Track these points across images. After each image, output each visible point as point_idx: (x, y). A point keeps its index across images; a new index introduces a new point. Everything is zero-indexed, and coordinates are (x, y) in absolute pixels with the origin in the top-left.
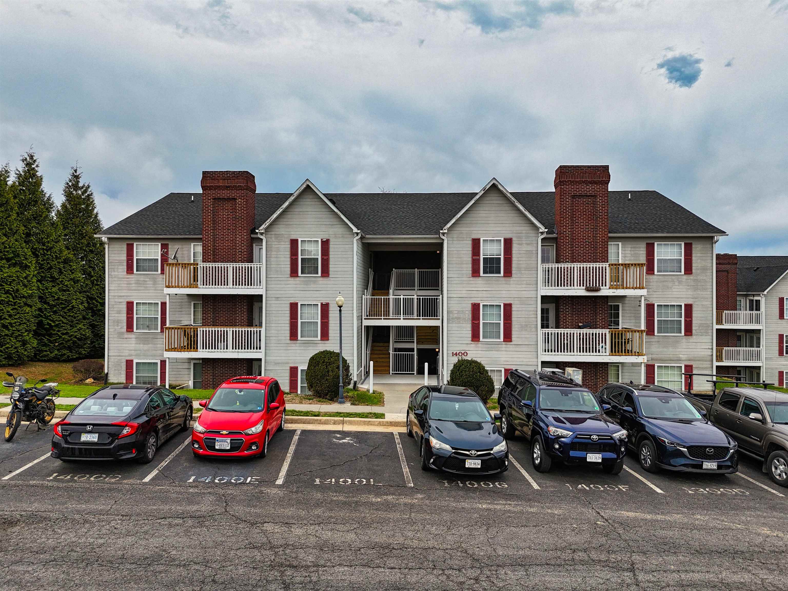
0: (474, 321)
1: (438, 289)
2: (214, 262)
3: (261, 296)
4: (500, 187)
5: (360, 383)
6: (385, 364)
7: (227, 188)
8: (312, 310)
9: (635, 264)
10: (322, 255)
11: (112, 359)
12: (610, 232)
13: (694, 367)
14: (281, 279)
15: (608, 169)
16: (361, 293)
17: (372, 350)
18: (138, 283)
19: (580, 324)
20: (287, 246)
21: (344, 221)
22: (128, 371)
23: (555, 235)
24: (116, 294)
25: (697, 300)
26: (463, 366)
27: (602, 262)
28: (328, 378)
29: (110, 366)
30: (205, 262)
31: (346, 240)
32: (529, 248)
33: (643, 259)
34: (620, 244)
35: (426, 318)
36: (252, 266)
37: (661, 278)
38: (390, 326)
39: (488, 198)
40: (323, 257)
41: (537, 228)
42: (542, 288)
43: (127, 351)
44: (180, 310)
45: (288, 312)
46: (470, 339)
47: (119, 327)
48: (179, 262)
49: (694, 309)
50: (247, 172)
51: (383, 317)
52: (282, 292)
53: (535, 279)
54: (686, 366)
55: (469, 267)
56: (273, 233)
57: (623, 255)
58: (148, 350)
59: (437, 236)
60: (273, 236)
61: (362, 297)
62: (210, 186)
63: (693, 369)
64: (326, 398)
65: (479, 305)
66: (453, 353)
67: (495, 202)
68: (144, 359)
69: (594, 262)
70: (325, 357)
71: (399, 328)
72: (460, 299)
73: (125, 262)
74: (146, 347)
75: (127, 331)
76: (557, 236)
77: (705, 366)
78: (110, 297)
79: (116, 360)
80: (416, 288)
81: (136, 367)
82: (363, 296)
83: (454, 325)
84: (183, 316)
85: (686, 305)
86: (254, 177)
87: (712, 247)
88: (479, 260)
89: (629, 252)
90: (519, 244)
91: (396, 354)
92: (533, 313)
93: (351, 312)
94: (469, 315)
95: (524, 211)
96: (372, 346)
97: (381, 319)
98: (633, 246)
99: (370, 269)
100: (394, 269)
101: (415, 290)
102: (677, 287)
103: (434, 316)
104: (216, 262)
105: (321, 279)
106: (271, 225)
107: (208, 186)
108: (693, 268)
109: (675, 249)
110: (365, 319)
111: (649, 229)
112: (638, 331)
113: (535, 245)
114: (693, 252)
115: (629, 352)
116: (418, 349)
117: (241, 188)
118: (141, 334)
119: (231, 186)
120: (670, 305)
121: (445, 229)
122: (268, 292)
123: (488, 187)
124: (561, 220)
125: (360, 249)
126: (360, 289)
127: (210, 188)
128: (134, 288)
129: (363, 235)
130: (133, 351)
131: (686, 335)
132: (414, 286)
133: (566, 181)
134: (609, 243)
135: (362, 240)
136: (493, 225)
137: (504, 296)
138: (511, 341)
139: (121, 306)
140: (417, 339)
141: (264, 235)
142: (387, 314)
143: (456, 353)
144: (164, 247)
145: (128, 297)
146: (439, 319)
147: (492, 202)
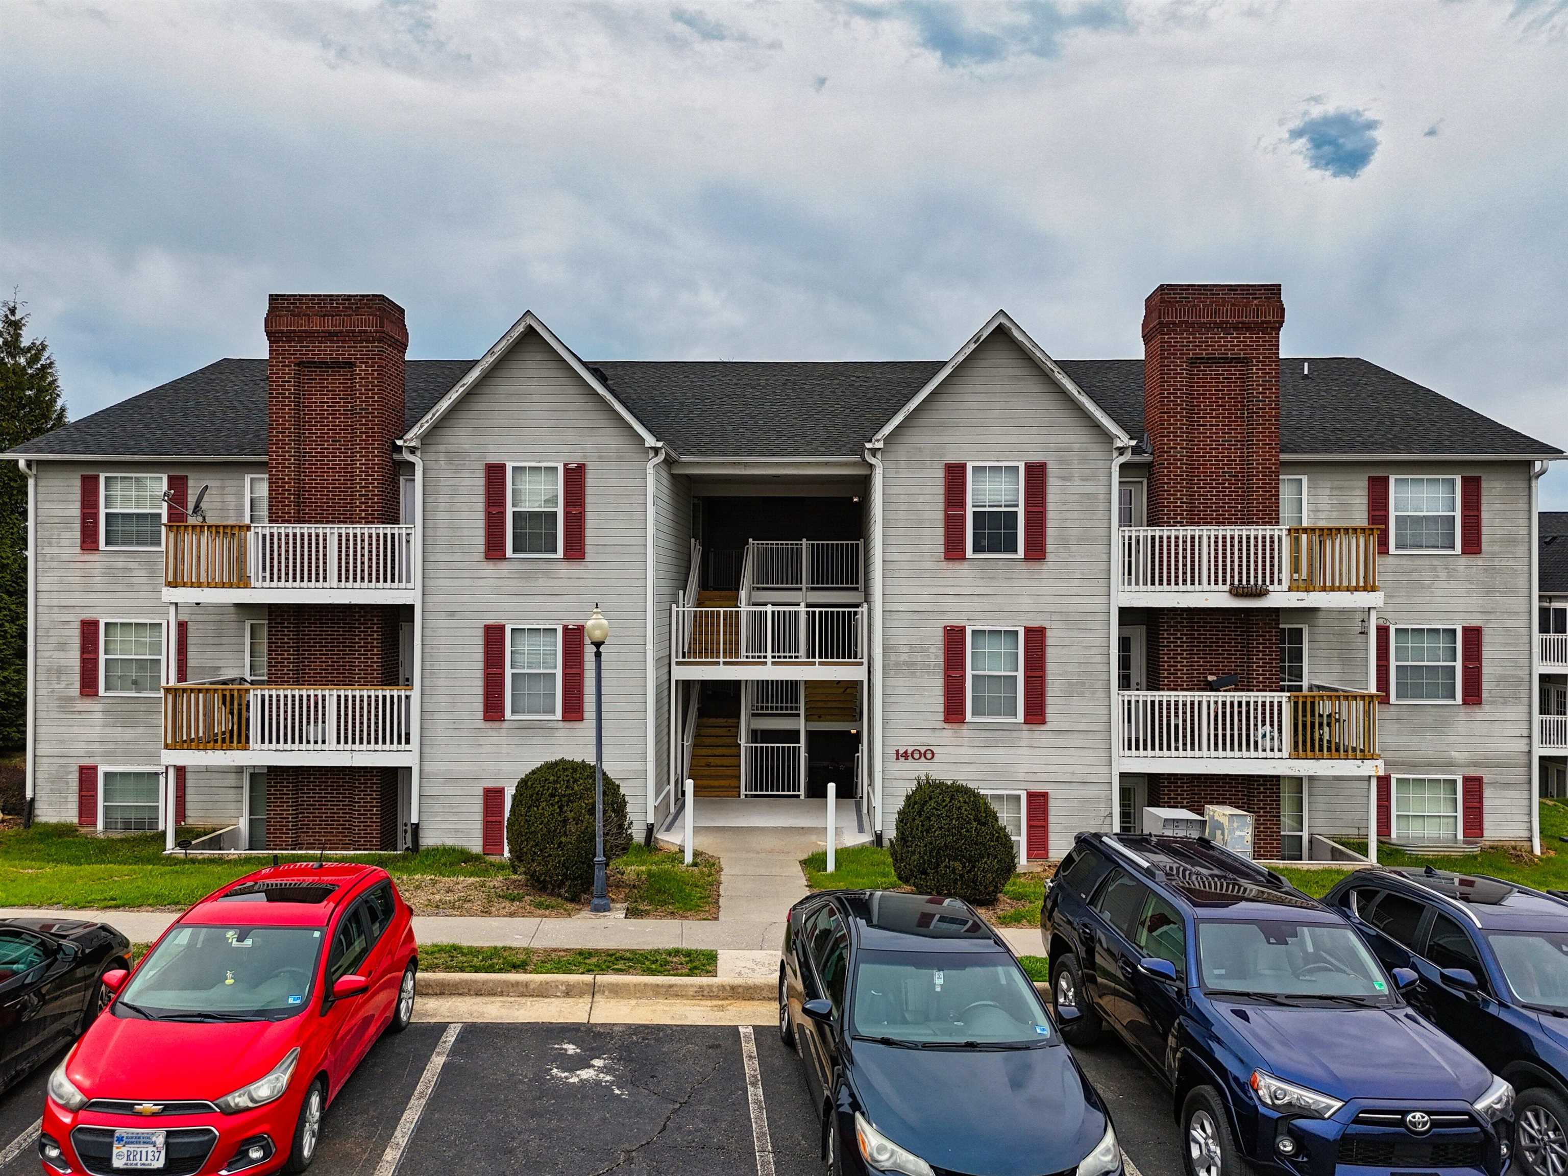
0: (950, 673)
1: (856, 589)
2: (299, 522)
3: (411, 607)
4: (1016, 333)
5: (664, 827)
6: (728, 772)
7: (330, 336)
8: (541, 644)
9: (1346, 530)
10: (567, 504)
11: (44, 764)
12: (1282, 451)
13: (1485, 780)
14: (459, 565)
15: (1280, 294)
16: (667, 598)
17: (697, 736)
18: (110, 573)
19: (1211, 678)
20: (480, 482)
21: (622, 419)
22: (83, 793)
23: (1146, 458)
24: (55, 602)
25: (1492, 616)
26: (933, 803)
27: (1264, 523)
28: (563, 839)
29: (39, 782)
30: (276, 522)
31: (625, 466)
32: (1089, 487)
33: (1360, 518)
34: (1305, 479)
35: (829, 660)
36: (396, 532)
37: (1404, 562)
38: (740, 681)
39: (983, 363)
40: (569, 509)
41: (1109, 438)
42: (1121, 588)
43: (83, 745)
44: (217, 641)
45: (480, 649)
46: (941, 717)
47: (63, 685)
48: (210, 521)
49: (1486, 639)
50: (382, 298)
51: (722, 660)
52: (465, 599)
53: (1103, 566)
54: (1466, 779)
55: (937, 536)
56: (442, 448)
57: (1312, 507)
58: (135, 742)
59: (857, 458)
60: (442, 456)
61: (670, 609)
62: (288, 331)
63: (1485, 786)
64: (559, 895)
65: (962, 630)
66: (897, 751)
67: (1002, 371)
68: (124, 764)
69: (1243, 524)
70: (556, 782)
71: (764, 687)
72: (916, 616)
73: (78, 521)
74: (129, 734)
75: (82, 693)
76: (1151, 458)
77: (1511, 778)
78: (40, 610)
79: (54, 768)
80: (804, 586)
81: (105, 785)
82: (674, 606)
83: (901, 682)
84: (221, 655)
85: (1465, 630)
86: (402, 311)
87: (1530, 487)
88: (963, 517)
89: (1326, 499)
90: (1063, 478)
91: (756, 747)
92: (1100, 650)
93: (640, 649)
94: (937, 657)
95: (1076, 394)
96: (698, 726)
97: (718, 663)
98: (1336, 483)
99: (693, 540)
100: (750, 540)
101: (801, 589)
102: (1445, 585)
103: (850, 657)
104: (304, 522)
105: (565, 565)
106: (437, 427)
107: (282, 332)
108: (1484, 539)
109: (1441, 493)
110: (678, 663)
111: (1373, 443)
112: (1363, 697)
113: (1104, 481)
114: (1484, 499)
115: (1336, 751)
116: (809, 734)
117: (365, 337)
118: (119, 701)
119: (341, 332)
120: (1428, 630)
121: (878, 440)
122: (429, 599)
123: (985, 334)
124: (1162, 420)
125: (666, 491)
126: (667, 590)
127: (290, 337)
128: (99, 587)
129: (673, 454)
130: (97, 745)
131: (1465, 702)
132: (799, 580)
133: (1174, 323)
134: (1281, 477)
135: (670, 468)
136: (997, 430)
137: (1025, 607)
138: (1043, 722)
139: (67, 632)
140: (806, 710)
141: (418, 453)
142: (732, 649)
143: (906, 752)
144: (178, 485)
145: (86, 610)
146: (861, 664)
147: (994, 371)
